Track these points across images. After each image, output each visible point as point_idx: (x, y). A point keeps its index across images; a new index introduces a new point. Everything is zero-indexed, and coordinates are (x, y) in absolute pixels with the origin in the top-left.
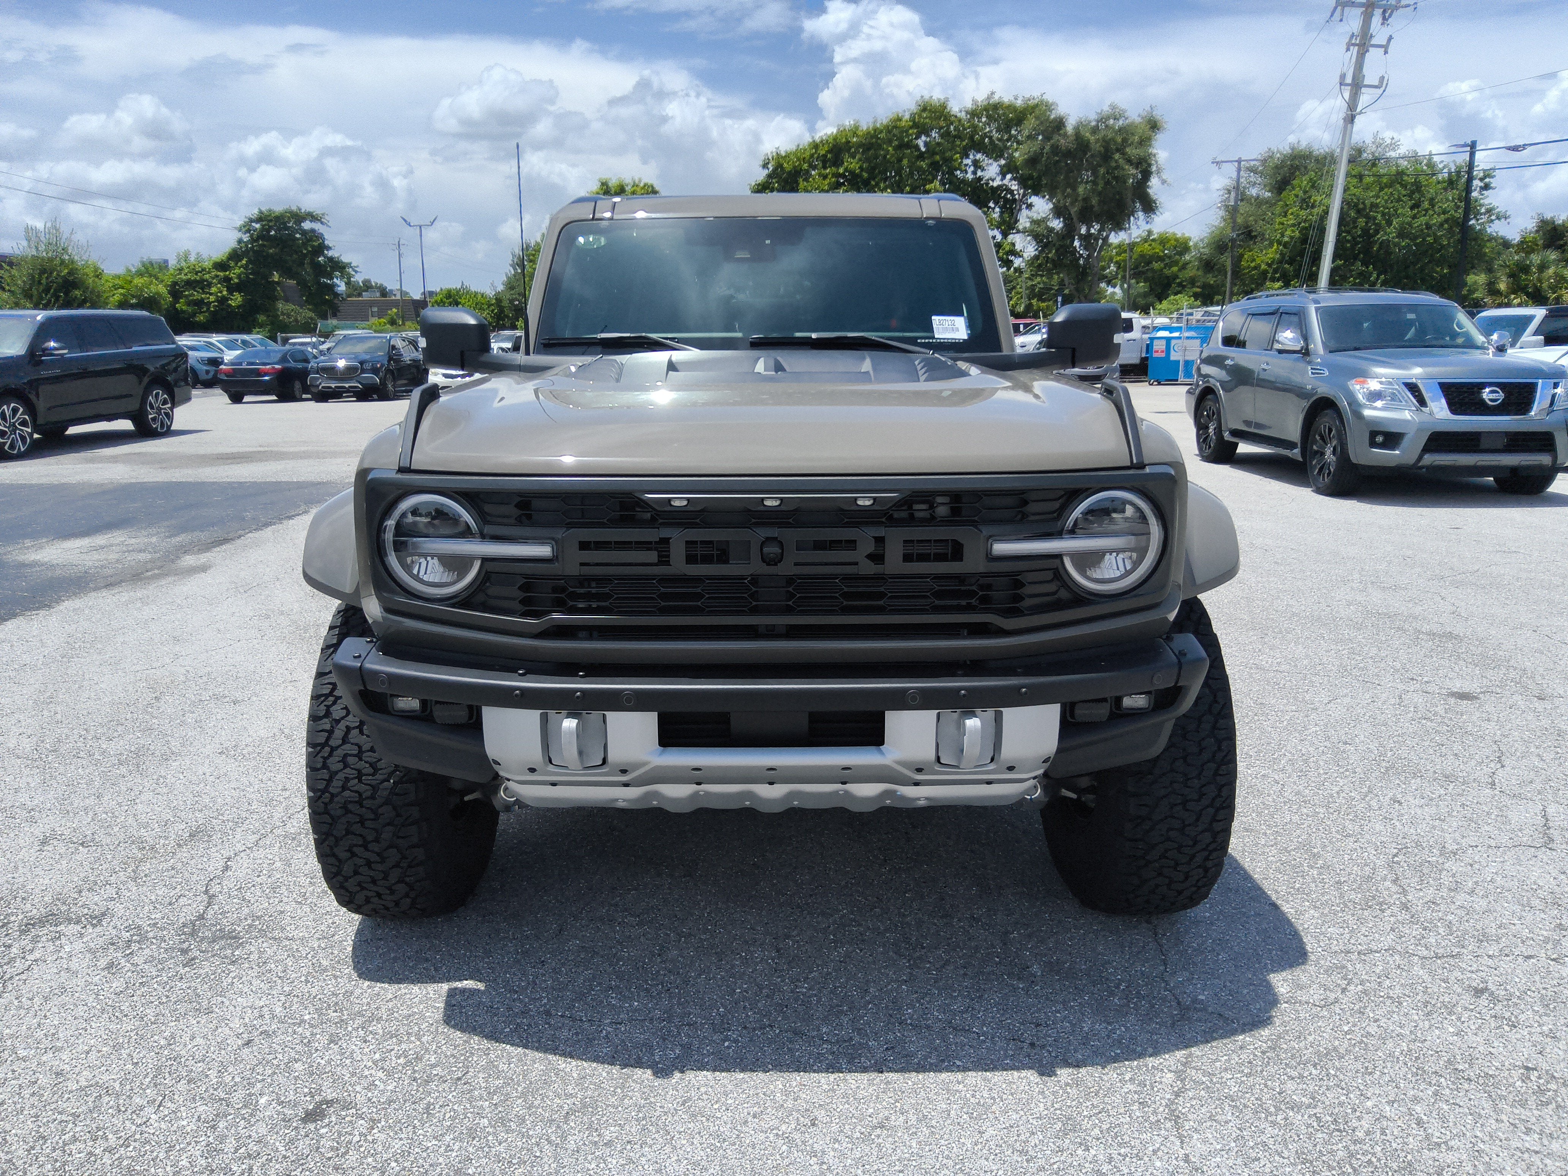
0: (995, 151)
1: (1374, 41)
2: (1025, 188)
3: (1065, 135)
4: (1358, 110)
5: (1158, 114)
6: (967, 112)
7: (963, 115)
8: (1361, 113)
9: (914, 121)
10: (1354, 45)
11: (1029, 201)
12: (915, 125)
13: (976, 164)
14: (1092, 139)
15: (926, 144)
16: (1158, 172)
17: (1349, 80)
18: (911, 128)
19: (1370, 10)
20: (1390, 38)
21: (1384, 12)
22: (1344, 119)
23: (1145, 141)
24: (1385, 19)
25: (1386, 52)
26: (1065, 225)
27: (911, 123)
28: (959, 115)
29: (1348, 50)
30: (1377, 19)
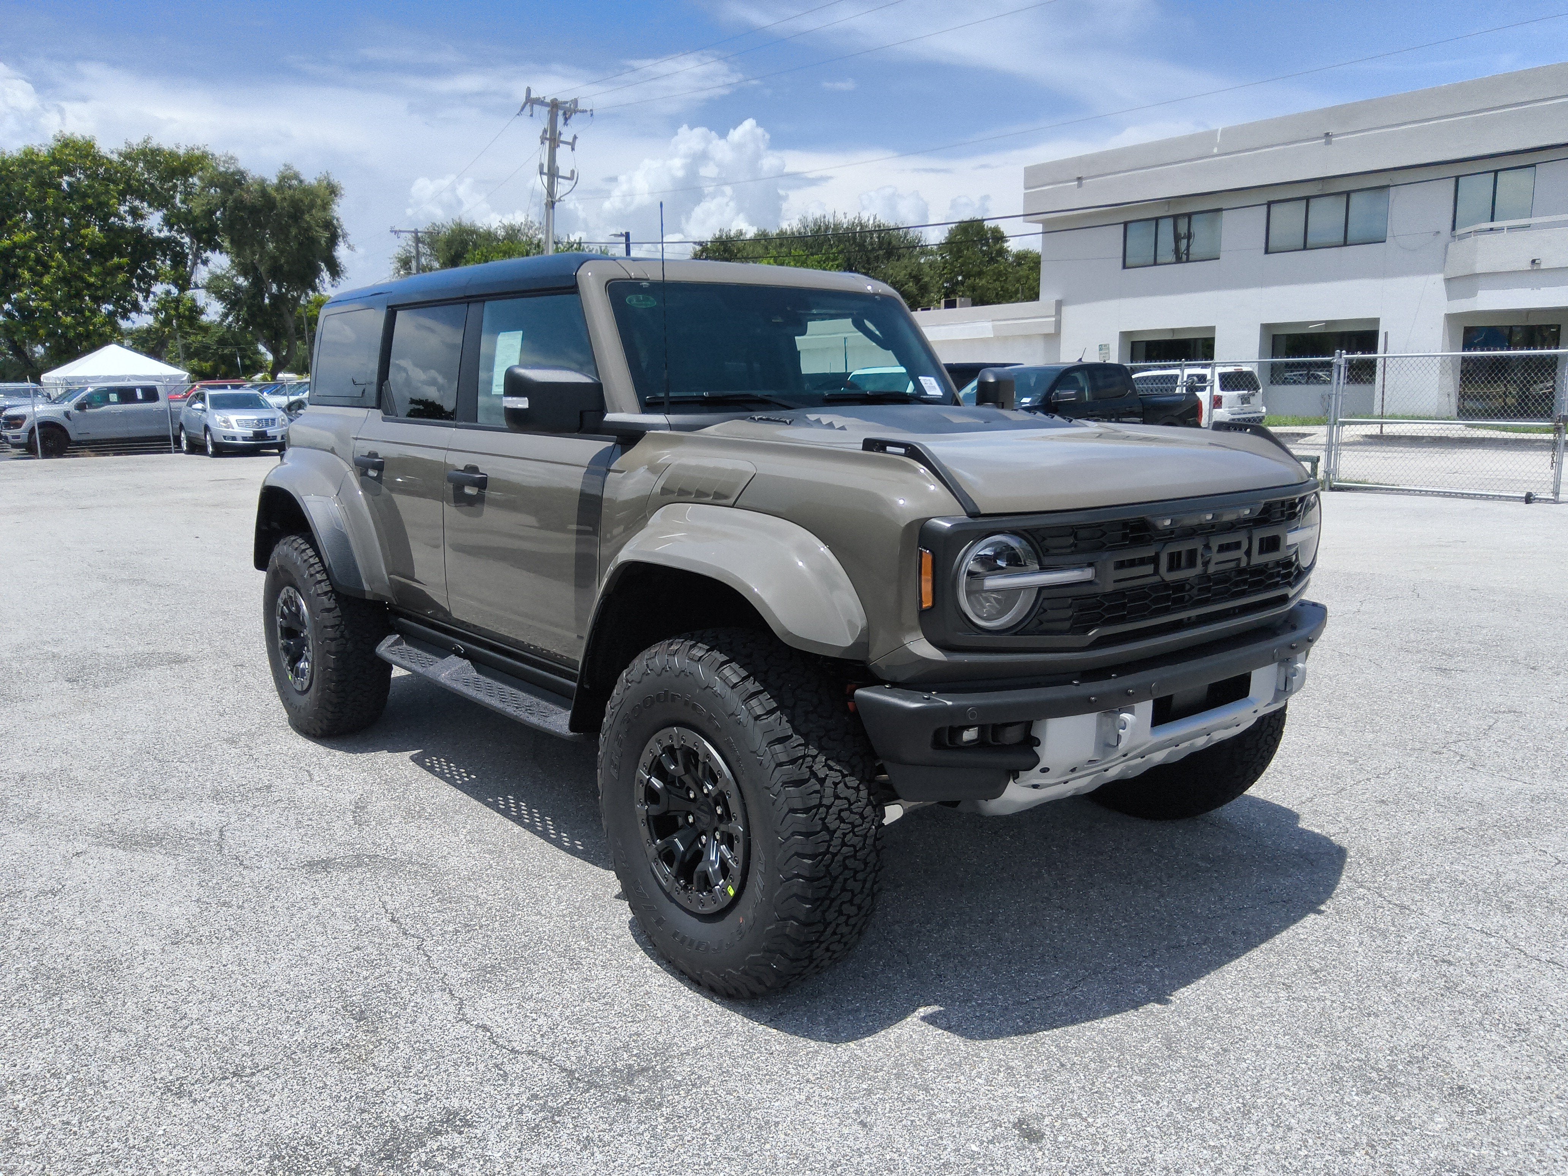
0: (160, 200)
1: (562, 138)
2: (199, 241)
3: (248, 191)
4: (557, 198)
5: (335, 179)
6: (120, 154)
7: (115, 157)
8: (560, 200)
9: (54, 158)
10: (546, 139)
11: (204, 255)
12: (55, 161)
13: (135, 213)
14: (278, 197)
15: (70, 184)
16: (344, 236)
17: (546, 170)
18: (52, 164)
19: (555, 110)
20: (575, 138)
21: (565, 114)
22: (546, 205)
23: (325, 206)
24: (566, 119)
25: (573, 149)
26: (252, 284)
27: (50, 159)
28: (109, 156)
29: (542, 143)
30: (560, 120)
